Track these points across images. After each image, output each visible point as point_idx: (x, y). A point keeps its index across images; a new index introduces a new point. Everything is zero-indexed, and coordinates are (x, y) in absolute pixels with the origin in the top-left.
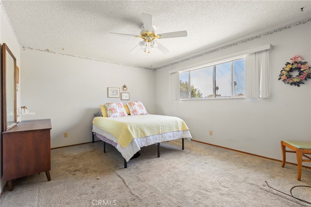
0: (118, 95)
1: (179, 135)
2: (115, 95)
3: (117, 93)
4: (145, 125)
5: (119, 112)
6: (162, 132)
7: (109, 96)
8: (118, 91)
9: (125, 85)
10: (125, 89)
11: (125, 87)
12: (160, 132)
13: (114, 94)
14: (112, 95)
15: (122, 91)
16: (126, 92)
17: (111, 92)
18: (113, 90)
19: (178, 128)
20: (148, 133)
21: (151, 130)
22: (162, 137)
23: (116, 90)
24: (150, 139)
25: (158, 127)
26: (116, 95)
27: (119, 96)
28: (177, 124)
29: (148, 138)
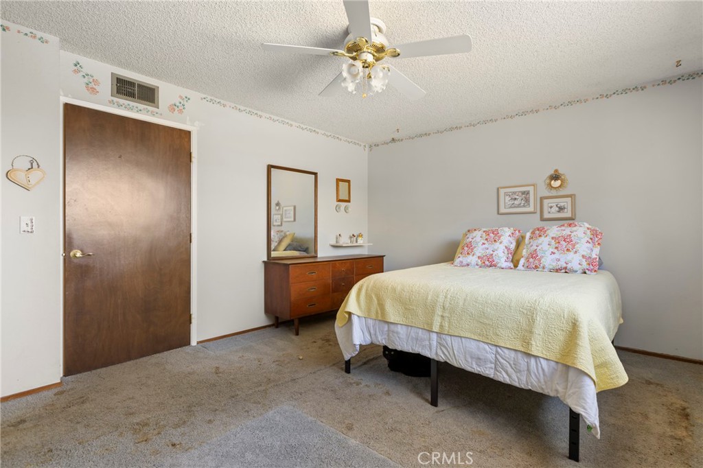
0: (529, 204)
1: (528, 370)
2: (519, 206)
3: (527, 200)
4: (394, 290)
5: (478, 254)
6: (441, 326)
7: (502, 210)
8: (528, 193)
9: (556, 171)
10: (556, 184)
11: (556, 177)
12: (431, 324)
13: (516, 202)
14: (511, 207)
15: (544, 192)
16: (562, 192)
17: (508, 198)
18: (514, 193)
19: (527, 343)
20: (393, 315)
21: (406, 309)
22: (440, 343)
23: (523, 193)
24: (397, 333)
25: (430, 309)
26: (524, 206)
27: (531, 209)
28: (531, 321)
29: (392, 327)
